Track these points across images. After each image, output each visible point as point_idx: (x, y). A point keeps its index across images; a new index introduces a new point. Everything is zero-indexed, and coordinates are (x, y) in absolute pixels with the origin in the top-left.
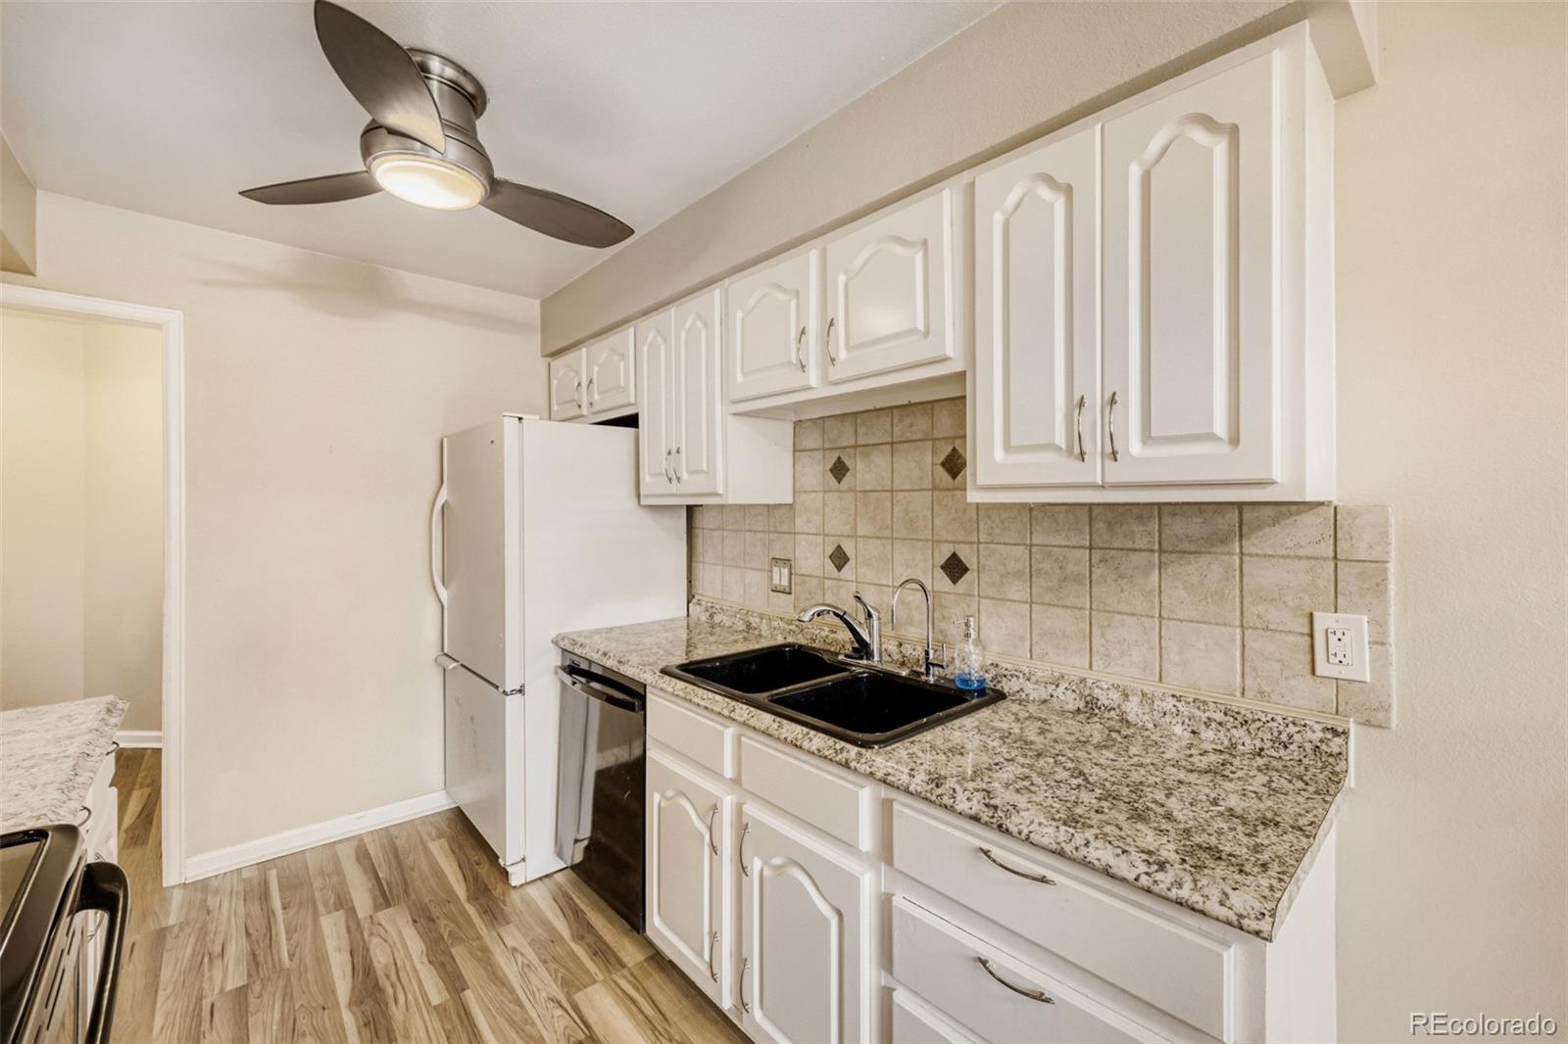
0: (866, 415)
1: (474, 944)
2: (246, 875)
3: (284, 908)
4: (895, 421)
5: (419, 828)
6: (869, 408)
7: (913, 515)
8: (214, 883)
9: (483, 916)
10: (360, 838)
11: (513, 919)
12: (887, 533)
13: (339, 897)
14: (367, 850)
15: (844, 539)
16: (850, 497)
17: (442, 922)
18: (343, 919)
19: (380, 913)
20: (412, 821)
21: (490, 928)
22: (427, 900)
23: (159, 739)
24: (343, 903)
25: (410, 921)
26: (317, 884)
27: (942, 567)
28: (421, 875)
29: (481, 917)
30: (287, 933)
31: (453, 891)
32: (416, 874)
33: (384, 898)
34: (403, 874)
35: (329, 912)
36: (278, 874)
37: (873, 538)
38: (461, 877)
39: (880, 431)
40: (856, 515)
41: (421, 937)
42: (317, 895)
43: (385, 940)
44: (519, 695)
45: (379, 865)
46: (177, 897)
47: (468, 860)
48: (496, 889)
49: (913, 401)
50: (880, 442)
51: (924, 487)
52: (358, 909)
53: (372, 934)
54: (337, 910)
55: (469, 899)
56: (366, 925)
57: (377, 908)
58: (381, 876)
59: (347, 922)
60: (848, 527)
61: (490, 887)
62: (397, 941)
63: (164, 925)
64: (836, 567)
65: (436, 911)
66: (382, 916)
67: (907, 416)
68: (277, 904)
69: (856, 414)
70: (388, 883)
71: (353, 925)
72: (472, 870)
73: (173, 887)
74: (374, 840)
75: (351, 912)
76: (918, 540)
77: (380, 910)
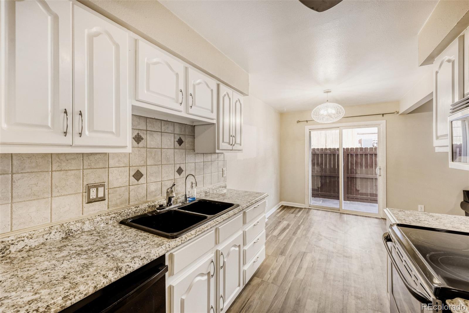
0: (151, 119)
4: (162, 125)
6: (152, 117)
7: (168, 156)
12: (160, 163)
15: (141, 167)
16: (143, 150)
27: (177, 171)
37: (154, 165)
39: (157, 127)
40: (147, 157)
49: (168, 120)
50: (157, 131)
51: (172, 148)
60: (143, 162)
64: (136, 179)
67: (167, 124)
69: (147, 118)
76: (170, 164)
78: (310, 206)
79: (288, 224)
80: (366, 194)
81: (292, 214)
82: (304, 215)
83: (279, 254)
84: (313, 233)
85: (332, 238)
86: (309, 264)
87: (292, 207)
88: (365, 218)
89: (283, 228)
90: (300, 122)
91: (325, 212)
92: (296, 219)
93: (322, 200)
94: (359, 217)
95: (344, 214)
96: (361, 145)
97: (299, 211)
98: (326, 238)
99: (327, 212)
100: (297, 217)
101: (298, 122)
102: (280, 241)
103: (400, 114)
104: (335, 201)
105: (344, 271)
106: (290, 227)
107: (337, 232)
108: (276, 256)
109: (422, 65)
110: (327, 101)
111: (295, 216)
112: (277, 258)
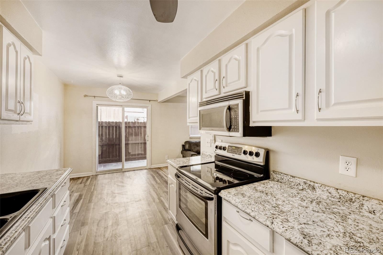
78: (97, 173)
79: (80, 195)
80: (135, 155)
81: (81, 184)
82: (94, 181)
83: (81, 226)
84: (107, 194)
85: (124, 192)
86: (113, 220)
87: (79, 178)
88: (139, 171)
89: (76, 200)
90: (87, 96)
91: (111, 174)
92: (86, 187)
93: (103, 166)
94: (136, 171)
95: (126, 172)
96: (127, 120)
97: (87, 180)
98: (119, 194)
99: (105, 175)
100: (87, 185)
101: (85, 96)
102: (77, 214)
103: (158, 102)
104: (113, 164)
105: (139, 212)
106: (83, 197)
107: (126, 186)
108: (78, 230)
109: (183, 78)
110: (120, 84)
111: (85, 185)
112: (80, 231)
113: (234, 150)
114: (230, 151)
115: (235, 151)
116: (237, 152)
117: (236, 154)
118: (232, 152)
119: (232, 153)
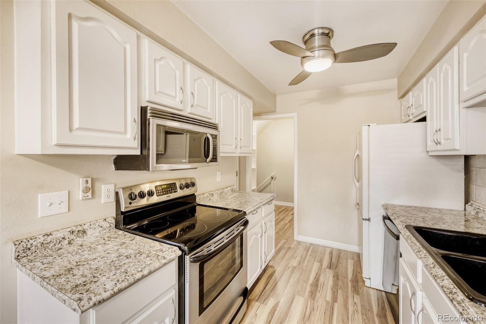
1: (345, 293)
2: (307, 244)
3: (310, 256)
5: (348, 254)
8: (302, 243)
9: (352, 288)
10: (333, 249)
11: (360, 294)
13: (321, 260)
14: (333, 252)
17: (340, 282)
18: (319, 265)
19: (327, 269)
20: (348, 251)
21: (352, 292)
22: (340, 274)
23: (293, 205)
24: (321, 262)
25: (333, 276)
26: (318, 254)
28: (342, 266)
29: (351, 288)
30: (307, 261)
31: (348, 276)
32: (341, 265)
33: (330, 267)
34: (338, 263)
35: (317, 262)
36: (312, 248)
38: (352, 273)
41: (333, 281)
42: (317, 256)
43: (325, 276)
44: (368, 221)
45: (333, 258)
46: (295, 242)
47: (357, 270)
48: (360, 283)
52: (323, 266)
53: (323, 273)
54: (319, 262)
55: (351, 281)
56: (323, 270)
57: (327, 268)
58: (332, 260)
59: (320, 266)
61: (359, 281)
62: (327, 278)
63: (291, 247)
65: (340, 278)
66: (327, 270)
68: (309, 254)
70: (333, 263)
71: (320, 268)
72: (356, 274)
73: (295, 240)
74: (336, 251)
75: (321, 265)
77: (328, 268)
113: (166, 190)
114: (161, 192)
115: (168, 190)
116: (172, 190)
117: (172, 193)
118: (164, 193)
119: (166, 194)
